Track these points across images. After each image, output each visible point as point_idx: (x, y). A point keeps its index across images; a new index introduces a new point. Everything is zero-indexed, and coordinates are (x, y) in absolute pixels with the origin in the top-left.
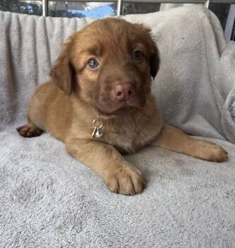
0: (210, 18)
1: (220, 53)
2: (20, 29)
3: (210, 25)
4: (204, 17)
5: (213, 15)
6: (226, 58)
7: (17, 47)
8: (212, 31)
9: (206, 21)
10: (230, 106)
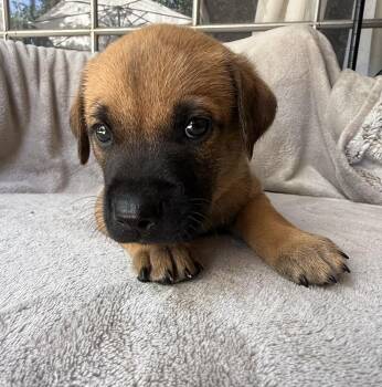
0: (317, 40)
1: (331, 84)
2: (67, 67)
3: (316, 48)
4: (308, 38)
5: (321, 35)
6: (338, 90)
7: (62, 90)
8: (320, 57)
9: (312, 43)
10: (345, 148)
